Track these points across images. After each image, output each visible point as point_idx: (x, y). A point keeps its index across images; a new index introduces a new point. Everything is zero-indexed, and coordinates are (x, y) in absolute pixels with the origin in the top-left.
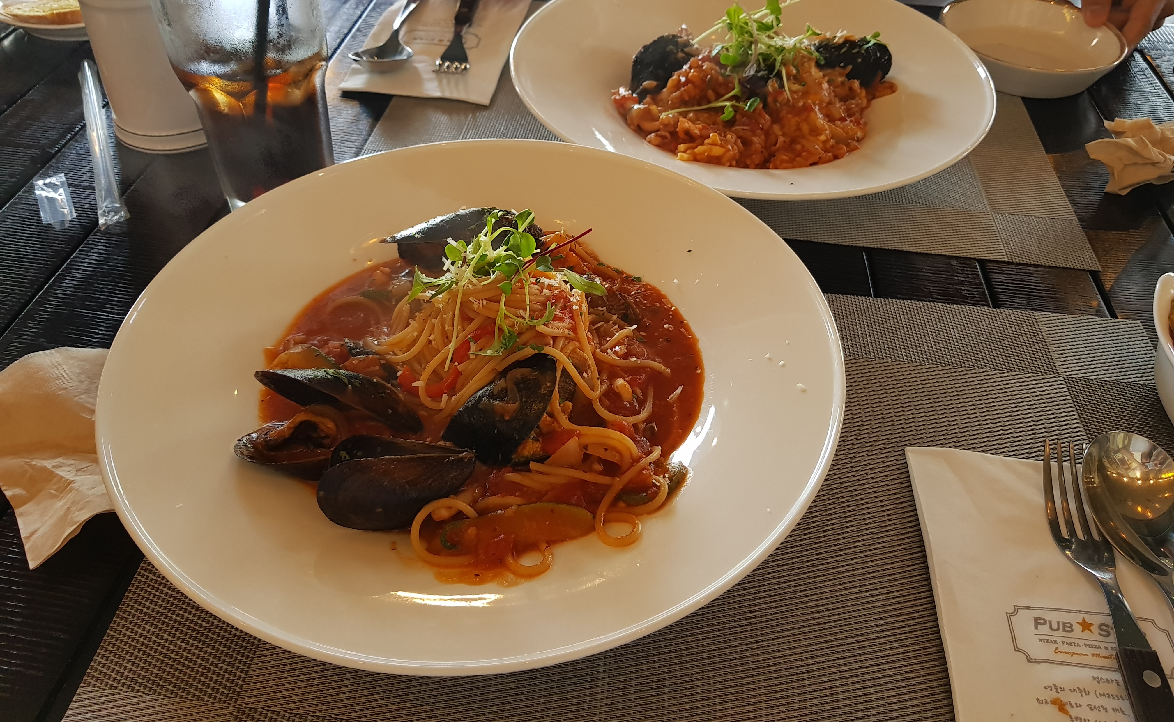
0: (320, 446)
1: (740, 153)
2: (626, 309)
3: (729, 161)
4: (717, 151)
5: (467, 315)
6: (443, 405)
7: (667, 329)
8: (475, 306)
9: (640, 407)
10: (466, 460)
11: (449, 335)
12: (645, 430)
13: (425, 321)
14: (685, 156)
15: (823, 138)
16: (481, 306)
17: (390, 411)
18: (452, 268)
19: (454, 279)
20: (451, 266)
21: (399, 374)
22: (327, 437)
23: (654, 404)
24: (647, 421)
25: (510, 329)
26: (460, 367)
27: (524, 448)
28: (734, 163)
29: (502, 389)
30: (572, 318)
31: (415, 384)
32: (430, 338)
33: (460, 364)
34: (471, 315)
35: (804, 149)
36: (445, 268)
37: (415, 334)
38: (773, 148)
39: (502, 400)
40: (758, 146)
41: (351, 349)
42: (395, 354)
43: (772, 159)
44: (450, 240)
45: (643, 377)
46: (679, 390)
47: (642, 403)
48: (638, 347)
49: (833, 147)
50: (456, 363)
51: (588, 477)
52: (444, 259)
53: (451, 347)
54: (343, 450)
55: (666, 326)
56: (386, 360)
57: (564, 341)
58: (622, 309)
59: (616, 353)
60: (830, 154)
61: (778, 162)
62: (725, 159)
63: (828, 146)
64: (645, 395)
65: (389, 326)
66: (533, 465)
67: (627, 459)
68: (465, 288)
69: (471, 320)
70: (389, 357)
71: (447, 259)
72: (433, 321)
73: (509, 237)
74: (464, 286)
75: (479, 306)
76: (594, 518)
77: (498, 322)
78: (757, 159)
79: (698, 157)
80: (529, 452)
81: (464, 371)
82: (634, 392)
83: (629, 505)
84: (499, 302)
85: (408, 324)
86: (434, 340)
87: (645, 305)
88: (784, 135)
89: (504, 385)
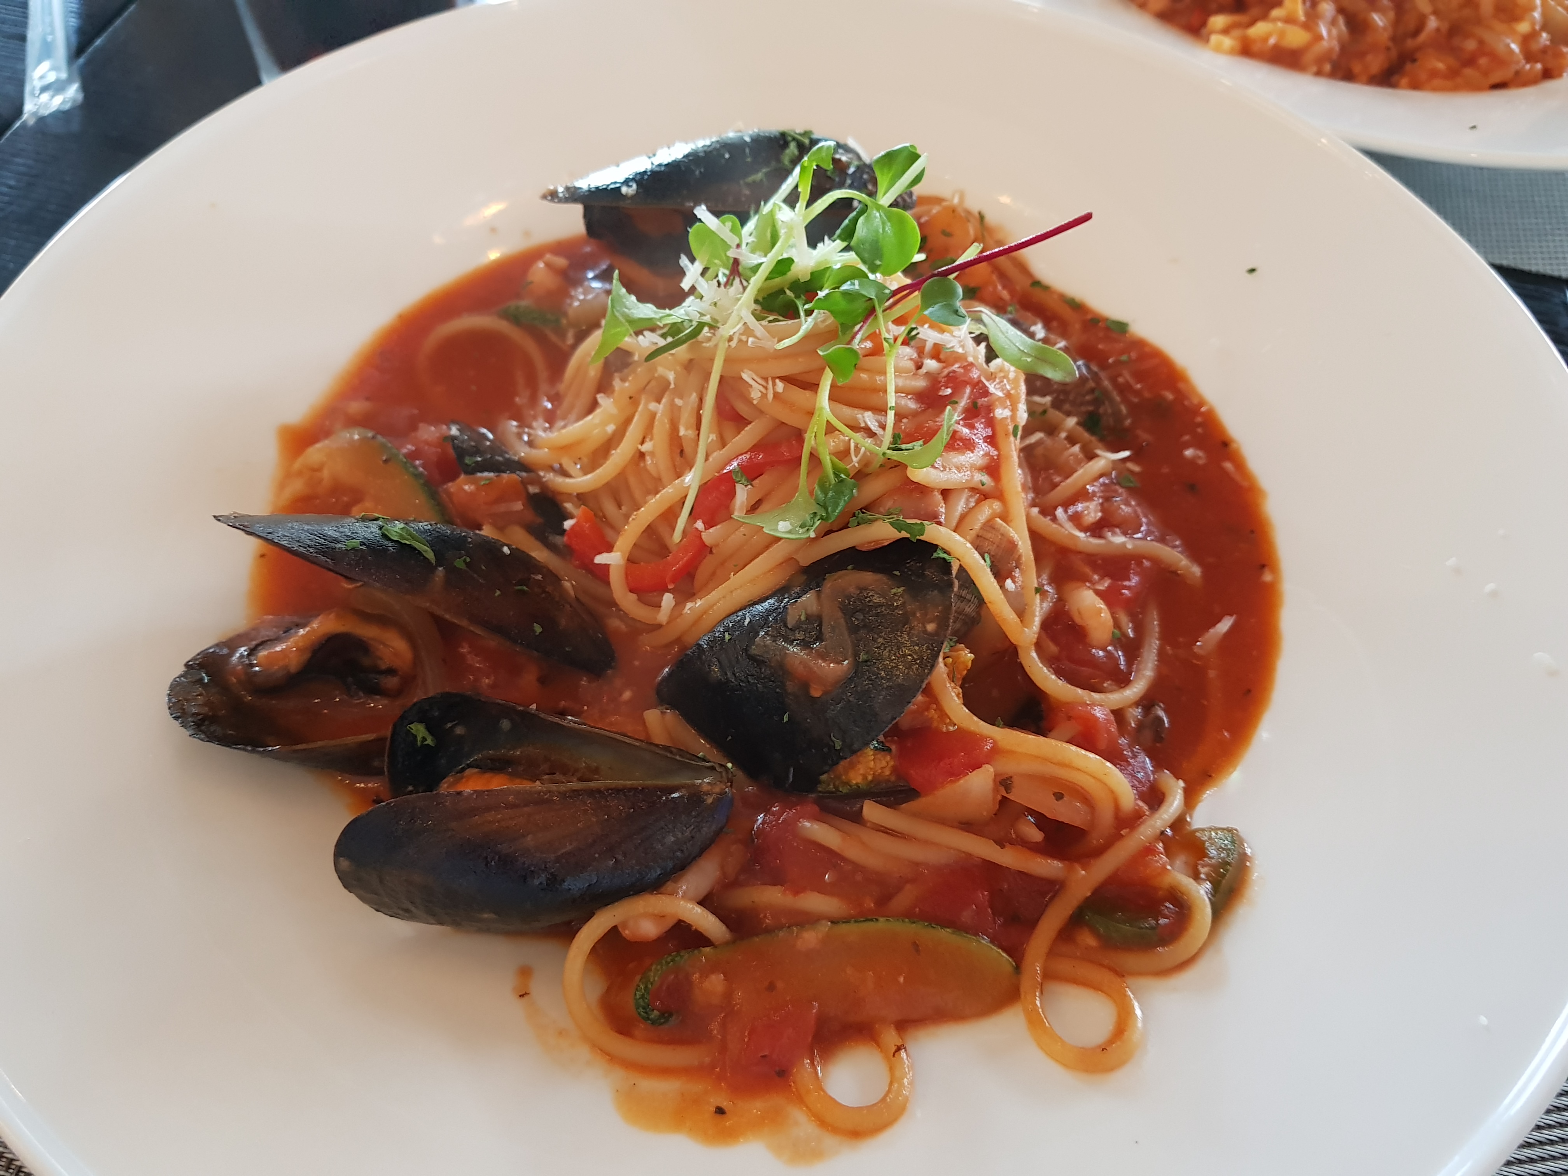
0: (375, 690)
1: (1343, 48)
2: (1097, 402)
3: (1320, 61)
4: (1296, 37)
5: (733, 409)
6: (663, 615)
7: (1192, 462)
8: (755, 394)
9: (1130, 660)
10: (710, 800)
11: (688, 450)
12: (1140, 725)
13: (634, 400)
14: (1227, 42)
15: (1523, 27)
16: (770, 396)
17: (538, 629)
18: (704, 286)
19: (707, 319)
20: (700, 278)
21: (568, 524)
22: (391, 671)
23: (1161, 653)
24: (1147, 702)
25: (841, 464)
26: (710, 536)
27: (852, 766)
28: (1328, 67)
29: (808, 617)
30: (991, 440)
31: (600, 559)
32: (644, 448)
33: (709, 525)
34: (742, 409)
35: (1483, 49)
36: (686, 285)
37: (611, 428)
38: (1410, 43)
39: (805, 645)
40: (1384, 37)
41: (461, 452)
42: (565, 474)
43: (1409, 66)
44: (701, 211)
45: (1134, 580)
46: (1225, 625)
47: (1133, 649)
48: (1126, 508)
49: (1544, 51)
50: (699, 525)
51: (1007, 858)
52: (684, 261)
53: (691, 480)
54: (420, 722)
55: (1189, 453)
56: (544, 486)
57: (967, 500)
58: (1089, 403)
59: (1076, 519)
60: (1539, 66)
61: (1423, 76)
62: (1309, 57)
63: (1535, 47)
64: (1139, 628)
65: (555, 398)
66: (871, 811)
67: (1106, 816)
68: (733, 344)
69: (740, 421)
70: (549, 477)
71: (692, 260)
72: (653, 406)
73: (855, 221)
74: (730, 339)
75: (764, 396)
76: (1018, 968)
77: (810, 441)
78: (1376, 63)
79: (1256, 48)
80: (865, 777)
81: (717, 546)
82: (1117, 624)
83: (1109, 944)
84: (813, 387)
85: (593, 405)
86: (652, 454)
87: (1137, 393)
88: (1435, 12)
89: (814, 608)
